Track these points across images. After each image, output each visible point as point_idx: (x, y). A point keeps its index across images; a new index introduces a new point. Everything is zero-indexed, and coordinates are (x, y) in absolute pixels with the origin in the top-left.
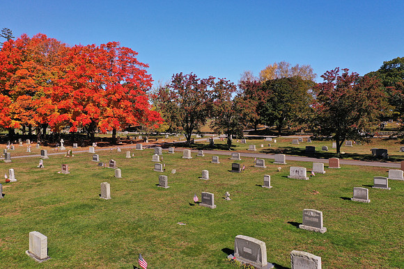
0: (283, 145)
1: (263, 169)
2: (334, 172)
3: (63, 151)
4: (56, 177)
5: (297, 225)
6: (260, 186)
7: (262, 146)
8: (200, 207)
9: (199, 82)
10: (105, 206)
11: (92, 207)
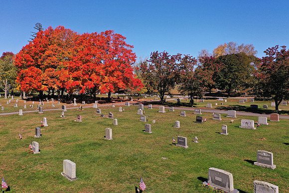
0: (233, 104)
1: (219, 121)
2: (275, 124)
3: (76, 106)
4: (74, 124)
5: (252, 162)
6: (219, 133)
7: (217, 104)
8: (176, 147)
9: (170, 58)
10: (109, 144)
11: (100, 145)
